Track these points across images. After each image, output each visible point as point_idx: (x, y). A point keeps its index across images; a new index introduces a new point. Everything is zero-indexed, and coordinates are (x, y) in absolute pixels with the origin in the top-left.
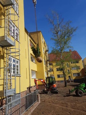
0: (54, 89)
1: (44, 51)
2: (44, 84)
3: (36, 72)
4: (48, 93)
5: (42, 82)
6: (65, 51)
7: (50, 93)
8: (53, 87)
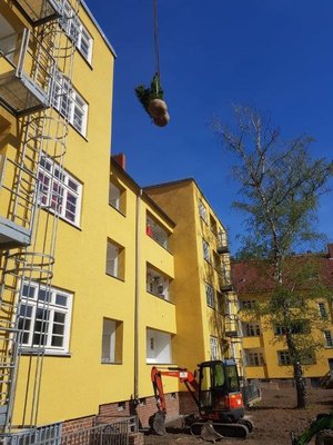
0: (232, 416)
1: (210, 254)
2: (192, 389)
3: (173, 335)
4: (204, 431)
5: (186, 381)
6: (294, 254)
7: (210, 433)
8: (227, 409)
